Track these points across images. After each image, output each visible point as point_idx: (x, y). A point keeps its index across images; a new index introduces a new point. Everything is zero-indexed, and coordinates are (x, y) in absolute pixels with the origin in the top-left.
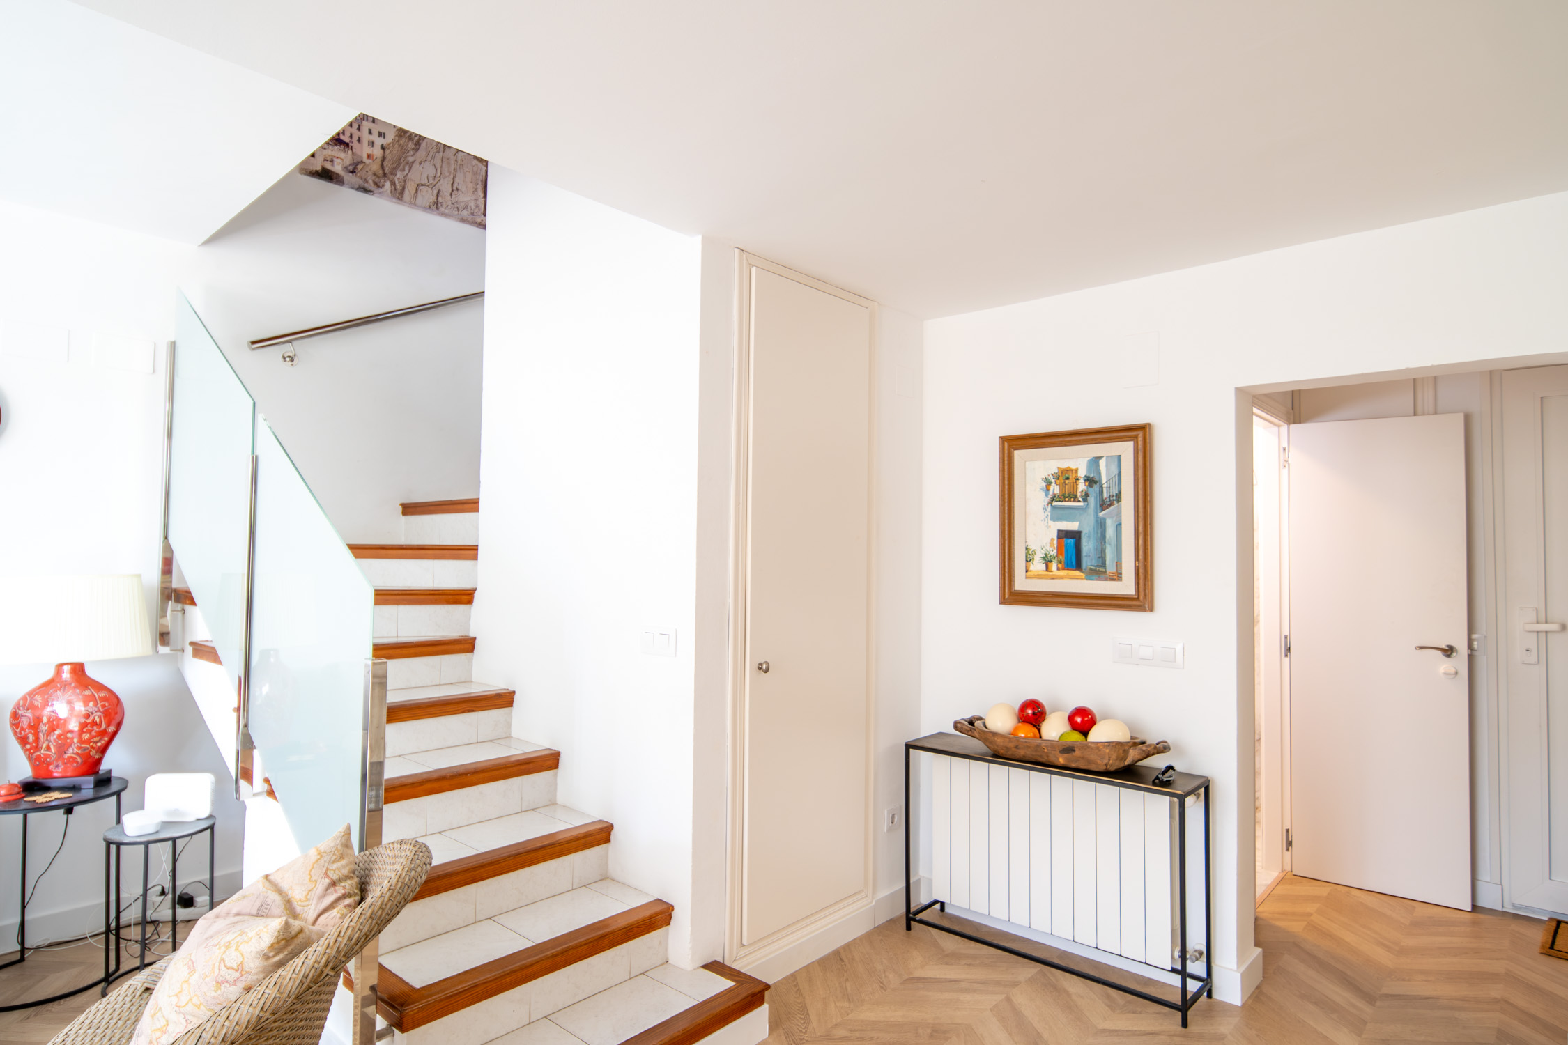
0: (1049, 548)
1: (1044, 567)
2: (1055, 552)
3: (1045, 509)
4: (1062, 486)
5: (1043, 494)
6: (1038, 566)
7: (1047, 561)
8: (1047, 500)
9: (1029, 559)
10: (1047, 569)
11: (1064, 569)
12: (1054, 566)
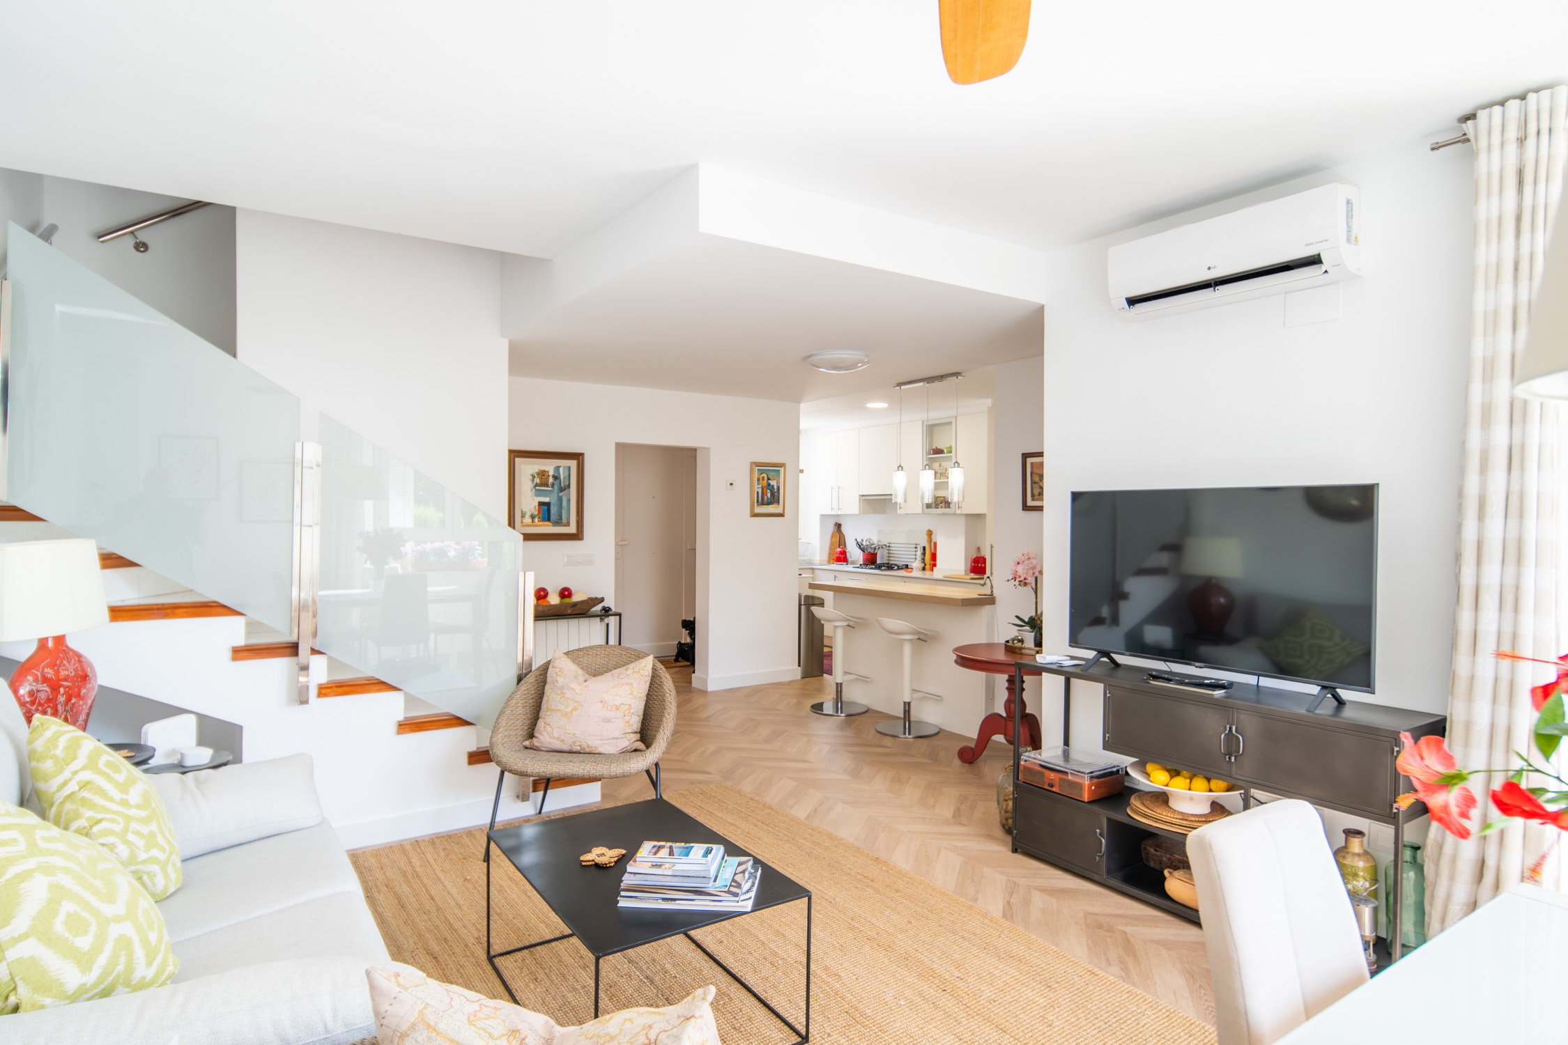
0: (533, 511)
1: (531, 520)
2: (537, 513)
3: (532, 490)
4: (541, 479)
5: (530, 482)
6: (528, 520)
7: (533, 517)
8: (533, 486)
9: (523, 516)
10: (533, 521)
11: (541, 521)
12: (536, 520)
